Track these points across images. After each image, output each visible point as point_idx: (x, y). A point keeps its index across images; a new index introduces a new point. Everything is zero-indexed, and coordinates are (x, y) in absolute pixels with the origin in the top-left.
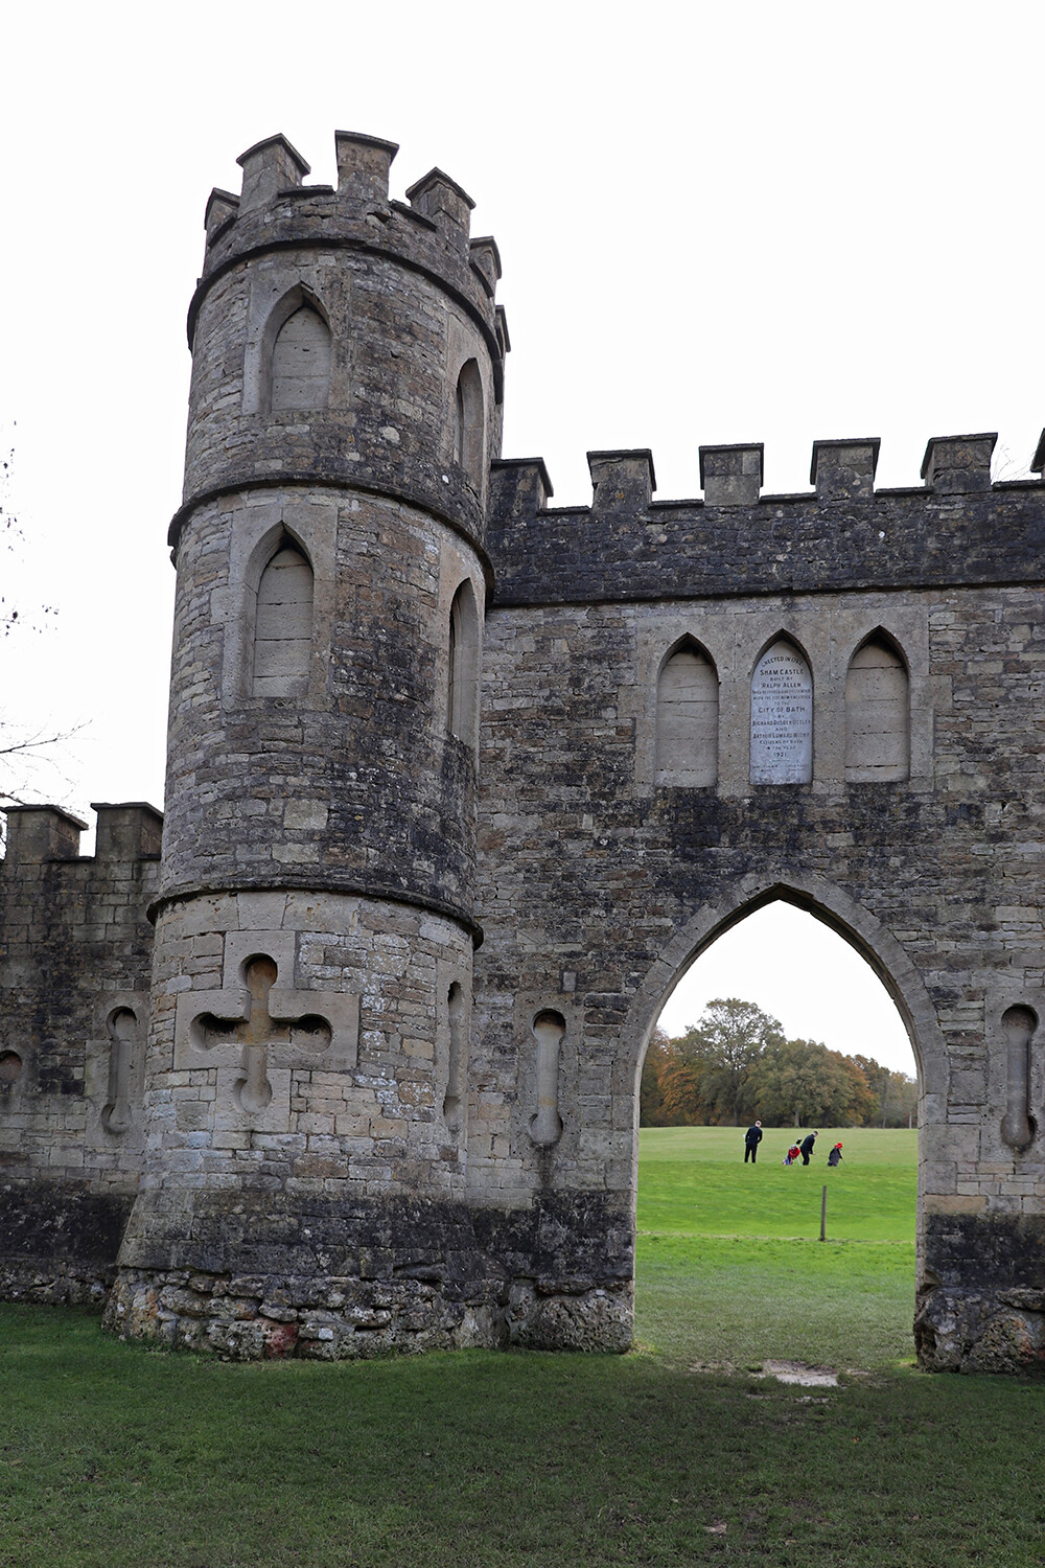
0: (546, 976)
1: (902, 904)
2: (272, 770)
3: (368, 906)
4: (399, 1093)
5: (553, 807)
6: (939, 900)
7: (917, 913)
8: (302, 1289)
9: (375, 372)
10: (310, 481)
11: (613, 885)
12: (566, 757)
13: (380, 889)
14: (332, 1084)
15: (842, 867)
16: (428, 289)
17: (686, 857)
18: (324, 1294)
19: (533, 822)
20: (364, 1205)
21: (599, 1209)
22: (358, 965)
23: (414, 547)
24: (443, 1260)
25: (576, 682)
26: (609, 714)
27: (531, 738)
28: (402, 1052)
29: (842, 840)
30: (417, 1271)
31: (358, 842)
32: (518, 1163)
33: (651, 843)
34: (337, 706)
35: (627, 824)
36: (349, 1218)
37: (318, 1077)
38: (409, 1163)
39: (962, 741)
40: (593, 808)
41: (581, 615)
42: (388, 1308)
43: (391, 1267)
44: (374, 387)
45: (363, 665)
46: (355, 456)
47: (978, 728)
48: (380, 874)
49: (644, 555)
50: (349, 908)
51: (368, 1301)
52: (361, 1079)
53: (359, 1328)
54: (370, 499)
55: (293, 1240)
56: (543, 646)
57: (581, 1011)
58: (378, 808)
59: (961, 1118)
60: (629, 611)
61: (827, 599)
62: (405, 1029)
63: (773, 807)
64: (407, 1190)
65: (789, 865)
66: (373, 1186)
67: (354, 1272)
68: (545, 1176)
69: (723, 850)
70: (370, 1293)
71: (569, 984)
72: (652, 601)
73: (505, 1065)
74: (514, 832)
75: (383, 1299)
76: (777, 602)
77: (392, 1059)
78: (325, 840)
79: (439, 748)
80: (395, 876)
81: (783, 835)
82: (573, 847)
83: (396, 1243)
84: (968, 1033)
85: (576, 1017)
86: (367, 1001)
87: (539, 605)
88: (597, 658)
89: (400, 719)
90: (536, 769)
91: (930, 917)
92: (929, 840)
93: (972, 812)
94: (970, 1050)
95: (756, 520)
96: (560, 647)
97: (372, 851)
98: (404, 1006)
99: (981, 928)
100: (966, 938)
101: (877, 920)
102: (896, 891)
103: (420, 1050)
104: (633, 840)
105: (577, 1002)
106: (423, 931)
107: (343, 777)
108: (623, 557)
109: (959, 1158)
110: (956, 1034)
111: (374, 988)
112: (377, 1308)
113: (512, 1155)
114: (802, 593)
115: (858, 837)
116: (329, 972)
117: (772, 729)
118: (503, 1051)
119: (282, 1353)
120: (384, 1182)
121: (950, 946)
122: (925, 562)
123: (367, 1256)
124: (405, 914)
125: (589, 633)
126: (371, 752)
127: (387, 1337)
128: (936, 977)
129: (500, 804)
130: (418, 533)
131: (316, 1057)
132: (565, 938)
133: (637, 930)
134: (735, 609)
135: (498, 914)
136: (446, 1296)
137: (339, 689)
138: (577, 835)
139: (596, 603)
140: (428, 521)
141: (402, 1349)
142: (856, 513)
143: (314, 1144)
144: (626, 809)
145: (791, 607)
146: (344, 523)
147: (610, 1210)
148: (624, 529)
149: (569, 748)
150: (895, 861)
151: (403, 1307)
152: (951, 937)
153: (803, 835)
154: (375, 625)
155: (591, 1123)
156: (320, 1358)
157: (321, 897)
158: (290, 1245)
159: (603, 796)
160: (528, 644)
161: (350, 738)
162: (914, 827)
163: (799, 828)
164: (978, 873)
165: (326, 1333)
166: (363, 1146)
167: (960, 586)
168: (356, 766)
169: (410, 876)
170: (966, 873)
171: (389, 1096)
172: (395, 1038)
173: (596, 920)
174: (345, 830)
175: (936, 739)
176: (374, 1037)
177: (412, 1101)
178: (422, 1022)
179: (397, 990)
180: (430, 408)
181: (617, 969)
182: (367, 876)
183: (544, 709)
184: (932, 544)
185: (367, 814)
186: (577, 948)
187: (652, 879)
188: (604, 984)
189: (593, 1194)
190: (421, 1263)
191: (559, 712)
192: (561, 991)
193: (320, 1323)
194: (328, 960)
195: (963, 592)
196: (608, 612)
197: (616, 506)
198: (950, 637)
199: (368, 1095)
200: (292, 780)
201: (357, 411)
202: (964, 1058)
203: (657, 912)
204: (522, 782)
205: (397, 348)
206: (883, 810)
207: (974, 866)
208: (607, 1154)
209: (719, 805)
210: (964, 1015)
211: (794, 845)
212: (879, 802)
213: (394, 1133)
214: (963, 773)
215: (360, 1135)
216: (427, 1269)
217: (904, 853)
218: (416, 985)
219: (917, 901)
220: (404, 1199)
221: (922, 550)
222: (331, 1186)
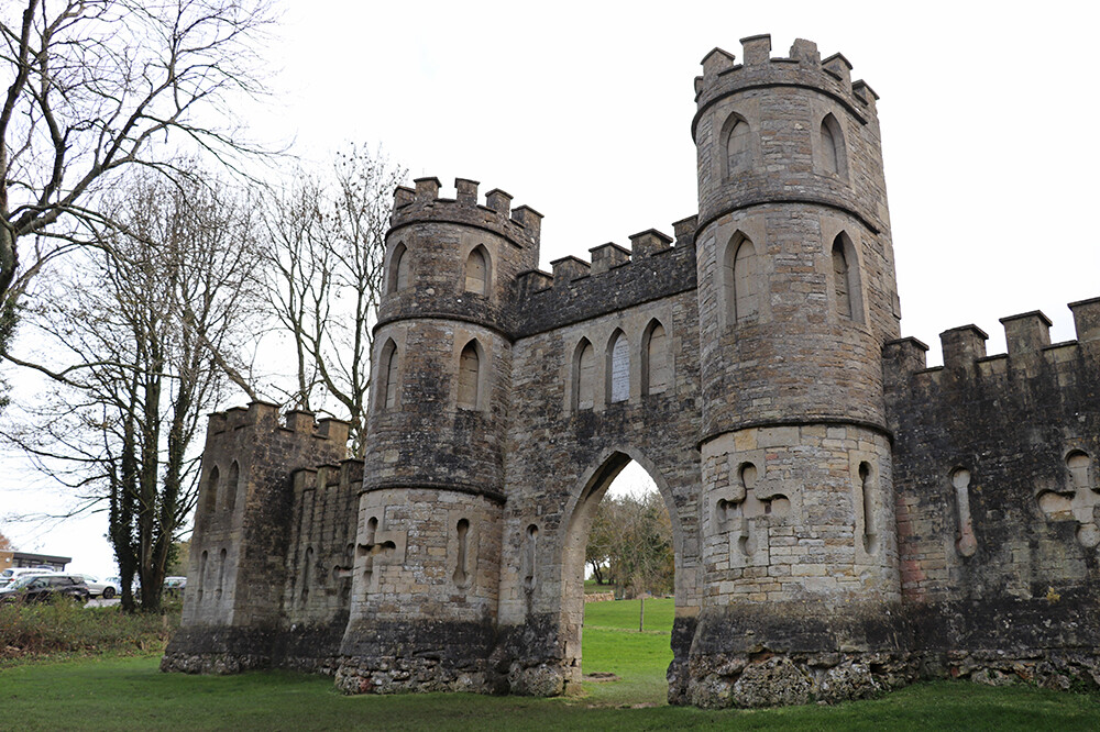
0: (532, 508)
1: (663, 454)
2: (382, 440)
3: (413, 491)
4: (425, 572)
5: (535, 428)
6: (678, 450)
7: (669, 458)
8: (371, 662)
9: (425, 268)
10: (397, 319)
11: (556, 461)
12: (540, 403)
13: (418, 484)
14: (395, 570)
15: (640, 440)
16: (448, 227)
17: (582, 444)
18: (379, 664)
19: (529, 435)
20: (405, 624)
21: (548, 622)
22: (407, 517)
23: (440, 334)
24: (443, 649)
25: (544, 367)
26: (555, 380)
27: (529, 397)
28: (427, 554)
29: (639, 426)
30: (425, 654)
31: (410, 464)
32: (520, 601)
33: (569, 439)
34: (404, 409)
35: (561, 431)
36: (397, 630)
37: (389, 568)
38: (430, 604)
39: (686, 367)
40: (549, 425)
41: (546, 336)
42: (407, 671)
43: (411, 652)
44: (424, 274)
45: (415, 389)
46: (415, 305)
47: (693, 359)
48: (419, 477)
49: (570, 304)
50: (404, 493)
51: (398, 668)
52: (406, 567)
53: (395, 680)
54: (420, 320)
55: (373, 640)
56: (533, 354)
57: (543, 524)
58: (419, 449)
59: (689, 564)
60: (563, 330)
61: (634, 309)
62: (427, 543)
63: (614, 414)
64: (427, 616)
65: (619, 441)
66: (411, 615)
67: (394, 654)
68: (530, 608)
69: (595, 438)
70: (399, 664)
71: (539, 512)
72: (571, 324)
73: (517, 553)
74: (522, 441)
75: (404, 667)
76: (615, 314)
77: (421, 557)
78: (397, 465)
79: (452, 417)
80: (426, 476)
81: (617, 427)
82: (542, 445)
83: (416, 641)
84: (690, 518)
85: (541, 525)
86: (411, 533)
87: (532, 335)
88: (551, 355)
89: (431, 408)
90: (530, 410)
91: (674, 460)
92: (673, 420)
93: (691, 402)
94: (691, 527)
95: (609, 278)
96: (540, 352)
97: (416, 467)
98: (428, 533)
99: (695, 462)
100: (689, 468)
101: (652, 463)
102: (660, 448)
103: (437, 553)
104: (563, 438)
105: (542, 520)
106: (440, 499)
107: (405, 438)
108: (562, 306)
109: (687, 586)
110: (685, 519)
111: (414, 527)
112: (403, 671)
113: (519, 597)
114: (624, 309)
115: (646, 423)
116: (396, 522)
117: (620, 374)
118: (516, 546)
119: (366, 691)
120: (416, 613)
121: (682, 473)
122: (671, 282)
123: (401, 647)
124: (430, 493)
125: (550, 344)
126: (416, 425)
127: (407, 684)
128: (677, 490)
129: (518, 429)
130: (442, 328)
131: (389, 560)
132: (538, 489)
133: (564, 481)
134: (600, 321)
135: (516, 481)
136: (443, 666)
137: (405, 402)
138: (543, 439)
139: (552, 329)
140: (446, 322)
141: (414, 690)
142: (645, 265)
143: (387, 598)
144: (561, 424)
145: (621, 316)
146: (410, 333)
147: (552, 623)
148: (563, 293)
149: (541, 399)
150: (660, 433)
151: (415, 670)
152: (683, 468)
153: (625, 425)
154: (421, 371)
155: (546, 579)
156: (376, 693)
157: (394, 490)
158: (372, 643)
159: (552, 419)
160: (529, 353)
161: (408, 421)
162: (667, 414)
163: (622, 423)
164: (693, 434)
165: (379, 682)
166: (407, 597)
167: (683, 292)
168: (410, 433)
169: (434, 476)
170: (688, 434)
171: (420, 574)
172: (424, 548)
173: (549, 479)
174: (405, 460)
175: (676, 368)
176: (413, 548)
177: (432, 575)
178: (438, 539)
179: (425, 526)
180: (451, 274)
181: (557, 502)
182: (413, 478)
183: (533, 382)
184: (674, 273)
185: (414, 452)
186: (543, 493)
187: (570, 456)
188: (551, 510)
189: (546, 615)
190: (429, 650)
191: (538, 382)
192: (537, 515)
193: (378, 677)
194: (395, 517)
195: (685, 294)
196: (556, 332)
197: (560, 284)
198: (681, 317)
199: (410, 574)
200: (388, 442)
201: (416, 286)
202: (689, 532)
203: (572, 472)
204: (525, 418)
205: (434, 255)
206: (655, 408)
207: (692, 430)
208: (551, 595)
209: (594, 416)
210: (688, 509)
211: (622, 431)
212: (654, 404)
213: (423, 591)
214: (687, 383)
215: (405, 593)
216: (431, 653)
217: (664, 428)
218: (436, 523)
219: (669, 452)
220: (425, 621)
221: (670, 277)
222: (391, 616)
